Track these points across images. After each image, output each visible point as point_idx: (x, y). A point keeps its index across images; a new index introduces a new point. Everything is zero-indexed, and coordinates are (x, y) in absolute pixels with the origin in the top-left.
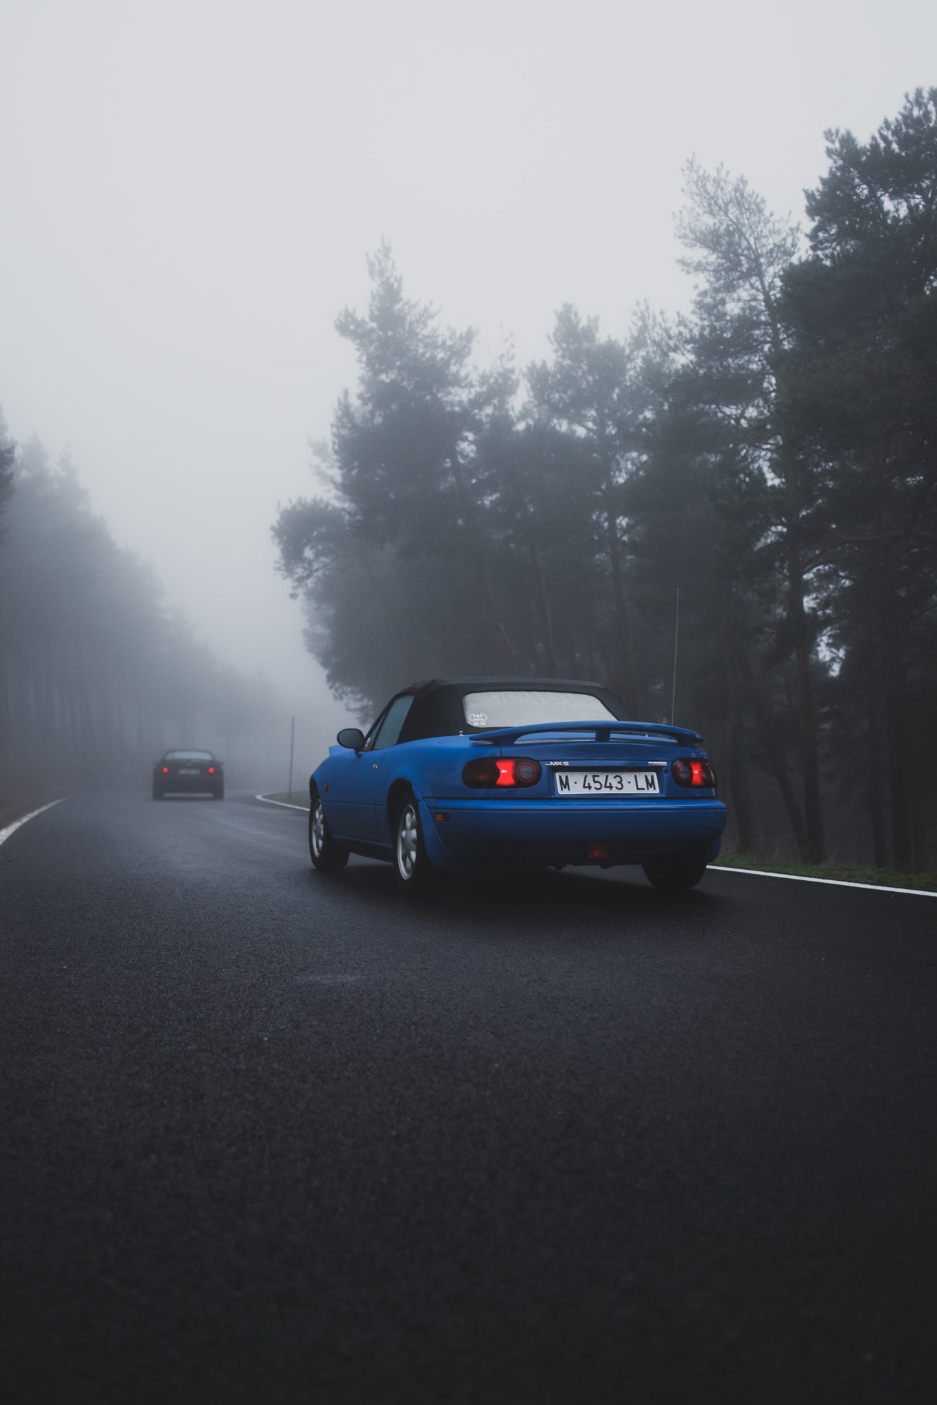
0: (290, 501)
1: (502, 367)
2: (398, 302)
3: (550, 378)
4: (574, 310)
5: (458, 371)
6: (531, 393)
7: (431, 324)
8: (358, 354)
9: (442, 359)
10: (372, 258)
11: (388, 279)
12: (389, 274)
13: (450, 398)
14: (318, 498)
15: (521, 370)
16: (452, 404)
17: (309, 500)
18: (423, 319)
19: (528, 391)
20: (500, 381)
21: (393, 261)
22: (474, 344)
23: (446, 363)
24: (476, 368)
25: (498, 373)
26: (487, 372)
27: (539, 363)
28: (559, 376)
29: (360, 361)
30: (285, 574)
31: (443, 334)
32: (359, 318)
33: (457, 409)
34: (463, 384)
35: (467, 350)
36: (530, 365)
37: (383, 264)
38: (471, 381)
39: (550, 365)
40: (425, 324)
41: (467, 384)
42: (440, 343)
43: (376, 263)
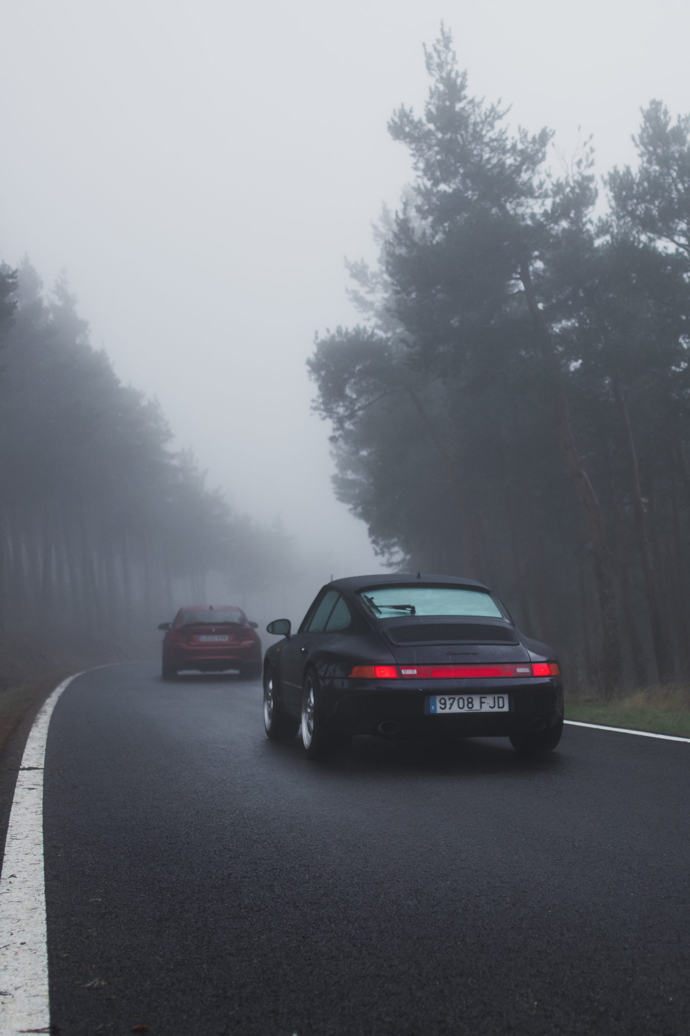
0: (328, 330)
1: (580, 174)
2: (460, 100)
3: (635, 186)
4: (663, 107)
5: (530, 178)
6: (613, 203)
7: (499, 125)
8: (414, 160)
9: (511, 165)
10: (430, 49)
11: (449, 74)
12: (449, 67)
13: (520, 210)
14: (361, 327)
15: (602, 177)
16: (523, 217)
17: (350, 330)
18: (489, 119)
19: (609, 201)
20: (577, 190)
21: (454, 53)
22: (549, 148)
23: (518, 170)
24: (549, 176)
25: (575, 182)
26: (562, 180)
27: (622, 170)
28: (646, 184)
29: (416, 169)
30: (324, 414)
31: (512, 137)
32: (416, 119)
33: (529, 222)
34: (537, 194)
35: (540, 155)
36: (612, 171)
37: (443, 56)
38: (546, 190)
39: (635, 172)
40: (492, 126)
41: (541, 194)
42: (509, 146)
43: (435, 55)
